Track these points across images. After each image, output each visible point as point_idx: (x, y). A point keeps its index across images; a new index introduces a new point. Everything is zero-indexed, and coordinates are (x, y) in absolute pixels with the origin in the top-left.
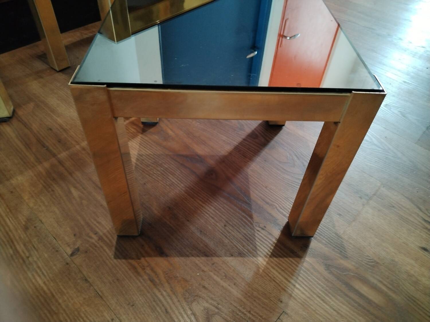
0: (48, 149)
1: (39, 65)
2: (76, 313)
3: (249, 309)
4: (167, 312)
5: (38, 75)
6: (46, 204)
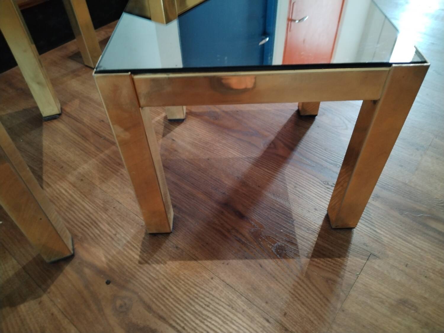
0: (105, 139)
1: (73, 65)
2: (176, 277)
4: (261, 266)
5: (75, 74)
6: (119, 186)
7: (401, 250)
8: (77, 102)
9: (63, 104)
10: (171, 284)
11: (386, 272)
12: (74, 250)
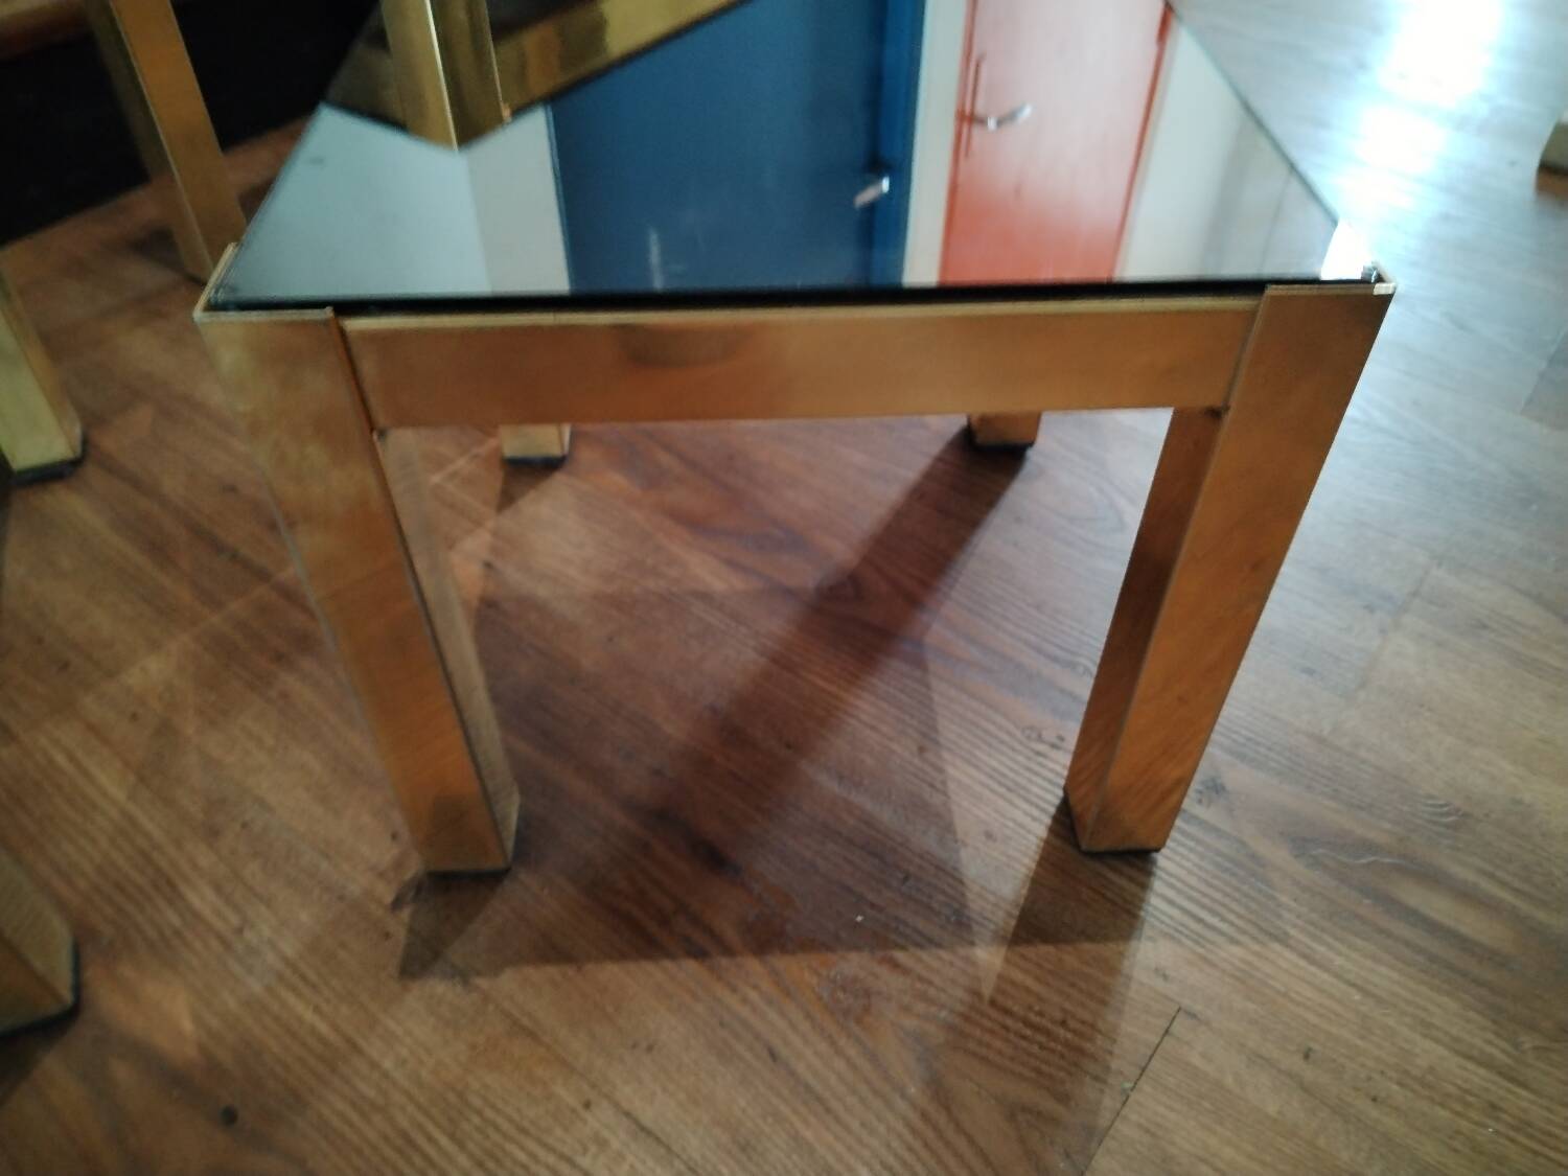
0: (235, 557)
1: (144, 275)
2: (452, 1097)
4: (773, 1055)
5: (148, 308)
6: (270, 741)
7: (1293, 995)
8: (143, 415)
9: (93, 421)
10: (431, 1128)
11: (1229, 1081)
12: (78, 988)
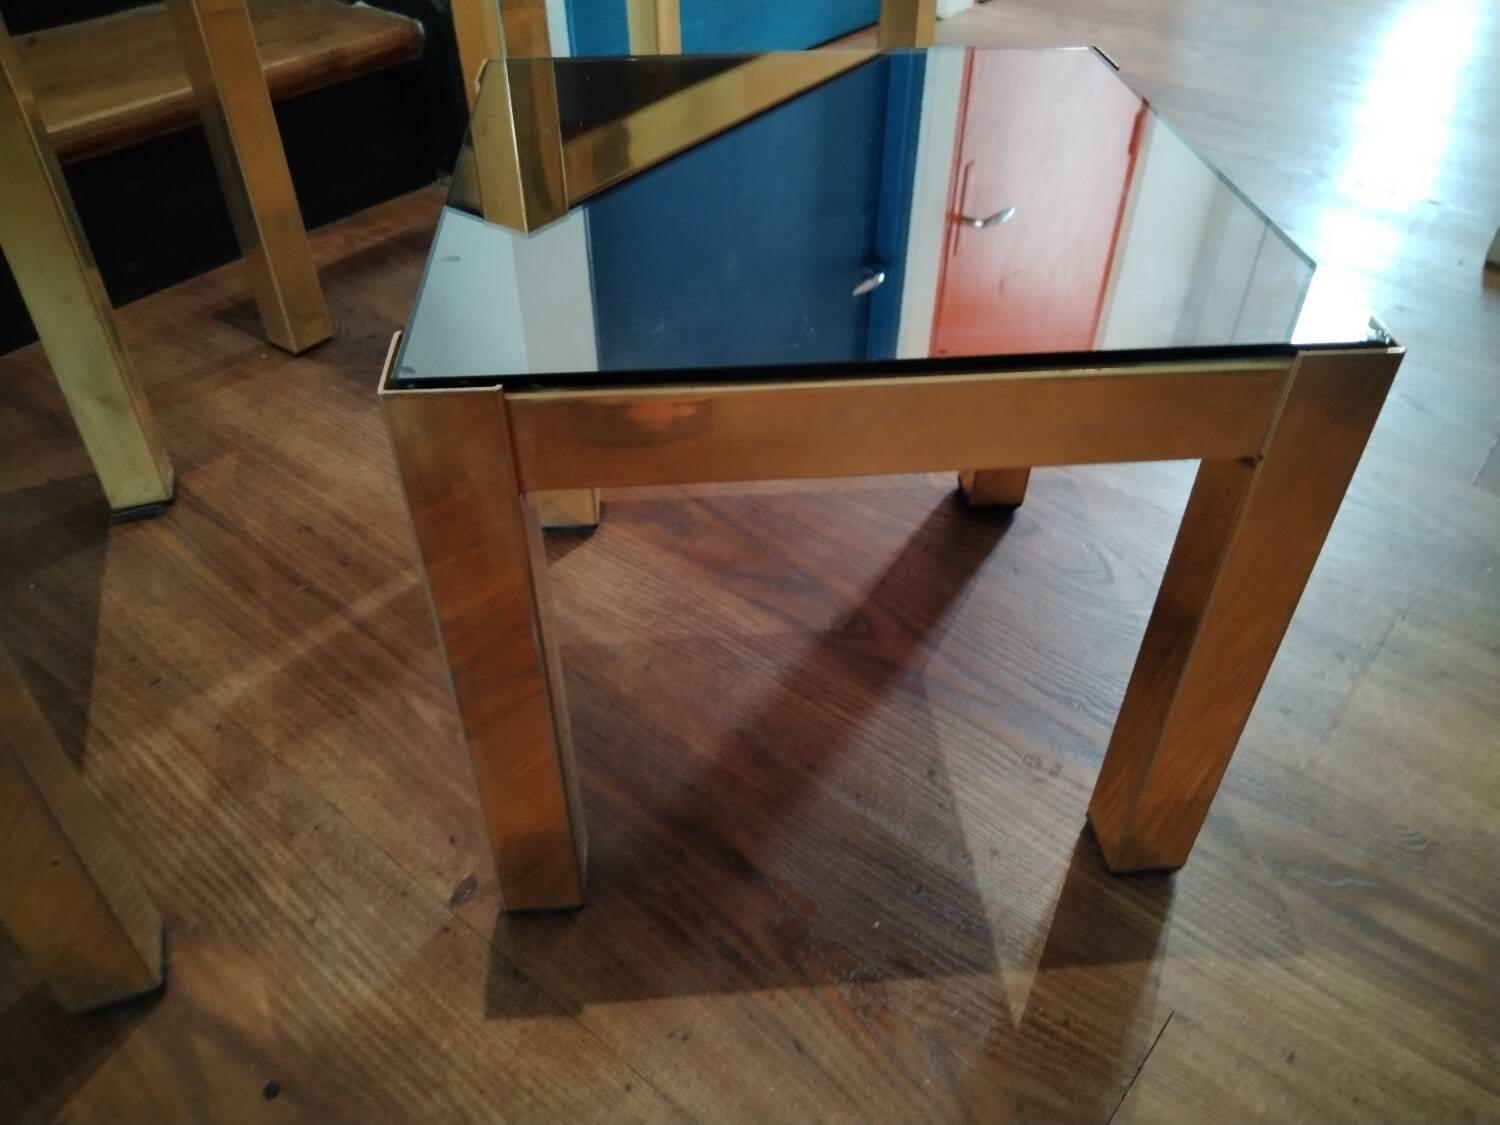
0: (310, 589)
1: (228, 341)
2: (505, 1077)
3: (1061, 1017)
4: (798, 1047)
5: (232, 369)
6: (340, 752)
7: (1276, 1003)
8: (228, 463)
9: (183, 468)
11: (1220, 1081)
12: (165, 969)
